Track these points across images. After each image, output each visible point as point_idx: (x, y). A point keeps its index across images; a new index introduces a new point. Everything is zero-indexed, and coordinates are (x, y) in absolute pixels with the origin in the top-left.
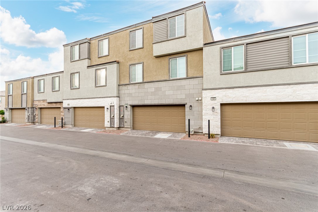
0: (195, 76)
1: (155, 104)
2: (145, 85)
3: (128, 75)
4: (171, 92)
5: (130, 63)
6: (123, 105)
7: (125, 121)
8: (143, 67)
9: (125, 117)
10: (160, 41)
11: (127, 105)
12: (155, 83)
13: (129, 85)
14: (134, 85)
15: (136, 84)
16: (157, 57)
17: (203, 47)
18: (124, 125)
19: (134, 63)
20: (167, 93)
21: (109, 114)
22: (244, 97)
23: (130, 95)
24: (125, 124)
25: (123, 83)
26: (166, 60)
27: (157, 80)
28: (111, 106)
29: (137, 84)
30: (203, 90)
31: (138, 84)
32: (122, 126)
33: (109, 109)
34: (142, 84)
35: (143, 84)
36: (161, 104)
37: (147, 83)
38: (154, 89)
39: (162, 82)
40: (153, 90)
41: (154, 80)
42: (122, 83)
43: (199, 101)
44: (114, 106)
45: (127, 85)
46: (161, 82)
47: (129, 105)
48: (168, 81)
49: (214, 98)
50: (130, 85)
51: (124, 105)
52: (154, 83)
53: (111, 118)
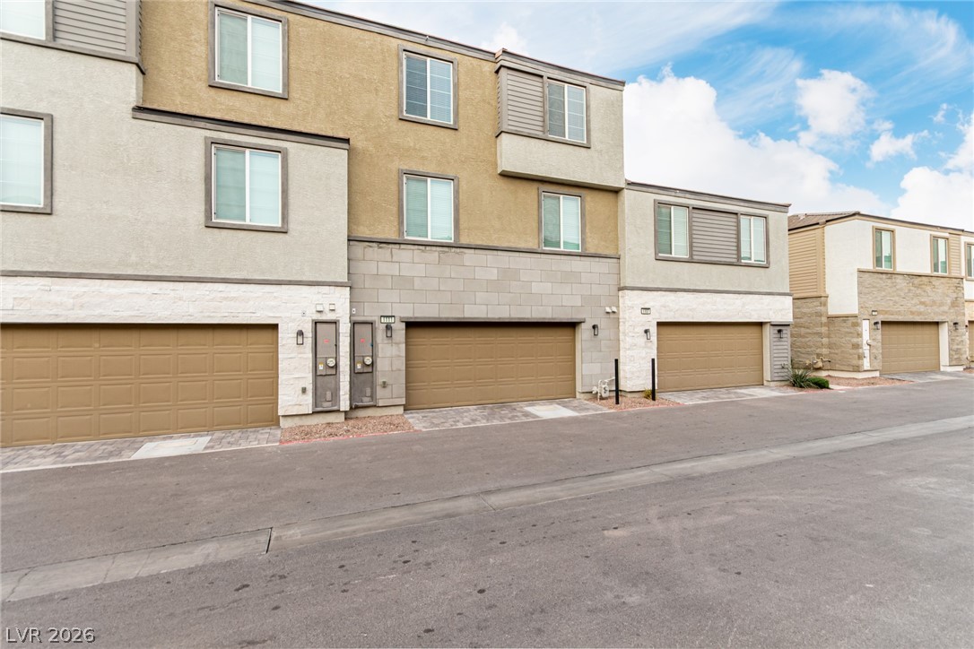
0: (600, 252)
1: (501, 320)
2: (466, 256)
3: (394, 209)
4: (547, 287)
5: (405, 167)
6: (369, 319)
7: (380, 380)
8: (457, 193)
9: (382, 365)
10: (526, 131)
11: (392, 320)
12: (500, 253)
13: (397, 246)
14: (423, 248)
15: (428, 248)
16: (506, 175)
17: (623, 189)
18: (372, 396)
19: (422, 169)
20: (535, 288)
21: (310, 355)
22: (690, 310)
23: (403, 282)
24: (380, 392)
25: (368, 232)
26: (529, 192)
27: (505, 245)
28: (316, 323)
29: (434, 248)
30: (620, 289)
31: (438, 249)
32: (366, 401)
33: (309, 334)
34: (453, 250)
35: (458, 250)
36: (519, 318)
37: (472, 251)
38: (495, 271)
39: (521, 254)
40: (493, 274)
41: (496, 244)
42: (364, 232)
43: (612, 316)
44: (335, 323)
45: (391, 246)
46: (517, 254)
47: (397, 319)
48: (538, 256)
49: (646, 310)
50: (402, 246)
51: (376, 319)
52: (495, 252)
53: (316, 375)
